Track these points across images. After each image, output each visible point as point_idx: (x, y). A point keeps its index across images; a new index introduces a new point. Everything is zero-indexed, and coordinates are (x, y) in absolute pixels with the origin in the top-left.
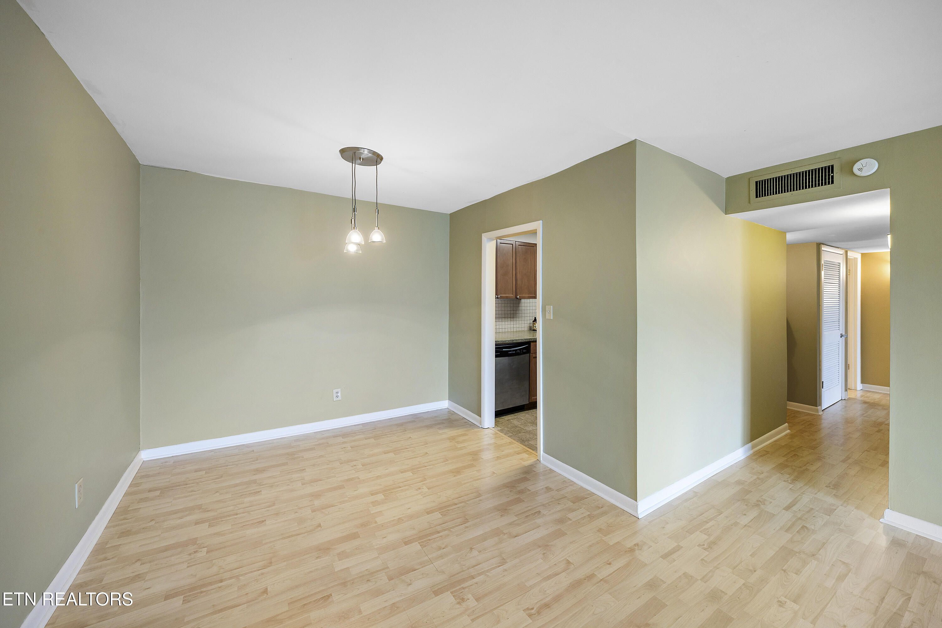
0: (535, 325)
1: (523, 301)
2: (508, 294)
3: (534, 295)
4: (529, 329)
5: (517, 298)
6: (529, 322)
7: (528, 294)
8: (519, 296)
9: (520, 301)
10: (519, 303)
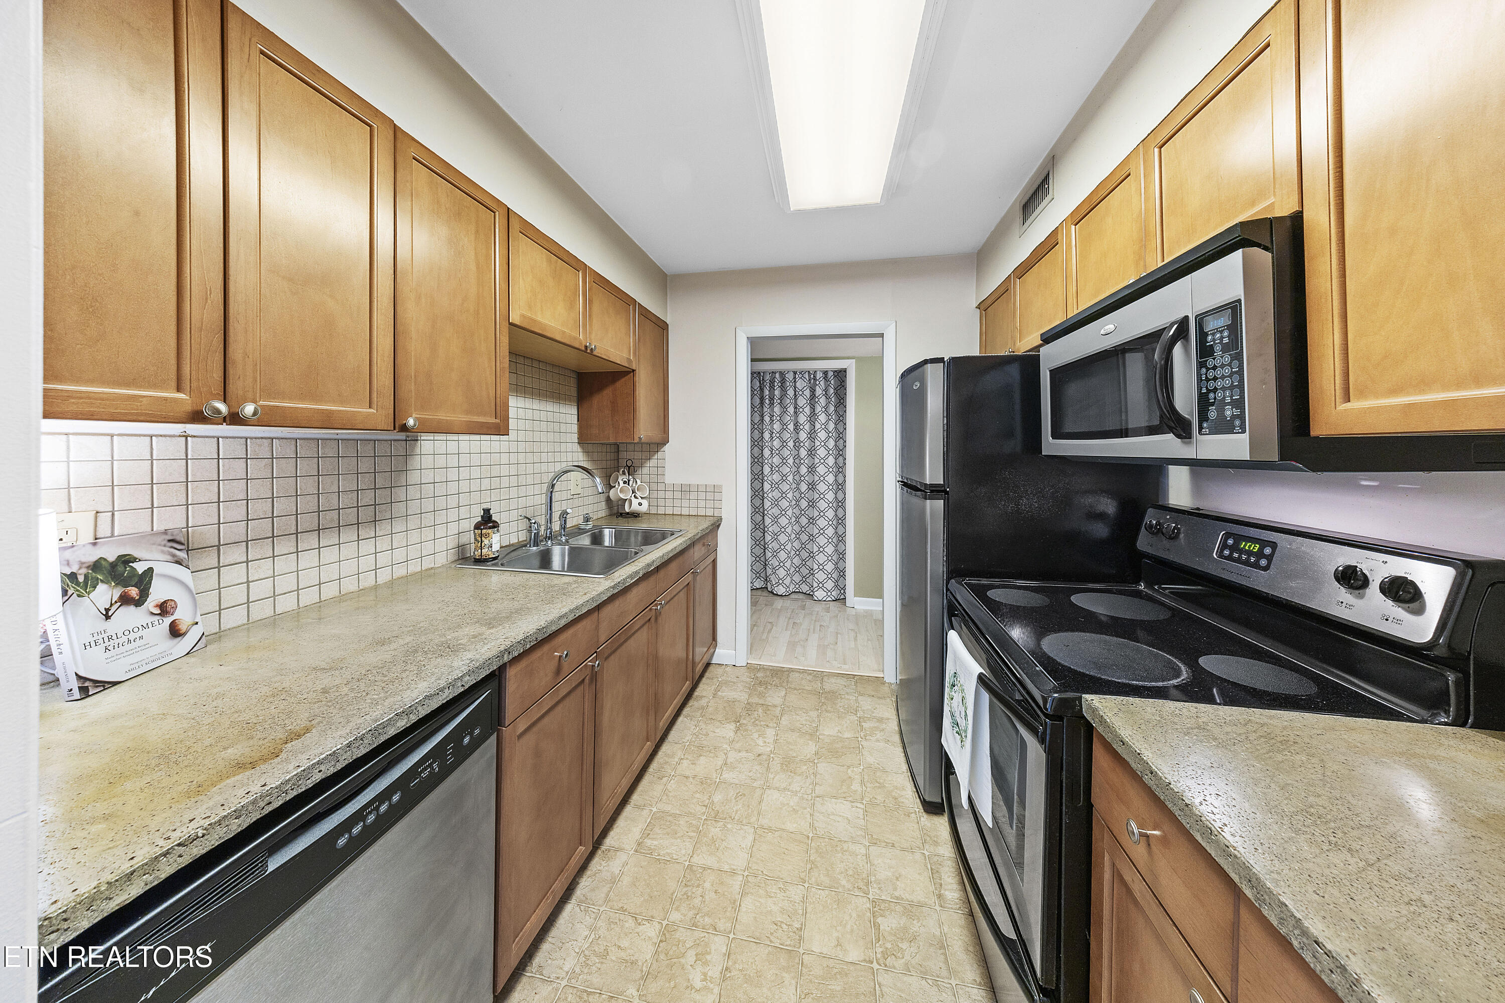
0: (486, 542)
1: (428, 444)
2: (334, 402)
3: (493, 420)
4: (456, 558)
5: (404, 428)
6: (453, 528)
7: (468, 412)
8: (416, 419)
9: (413, 448)
10: (407, 456)
